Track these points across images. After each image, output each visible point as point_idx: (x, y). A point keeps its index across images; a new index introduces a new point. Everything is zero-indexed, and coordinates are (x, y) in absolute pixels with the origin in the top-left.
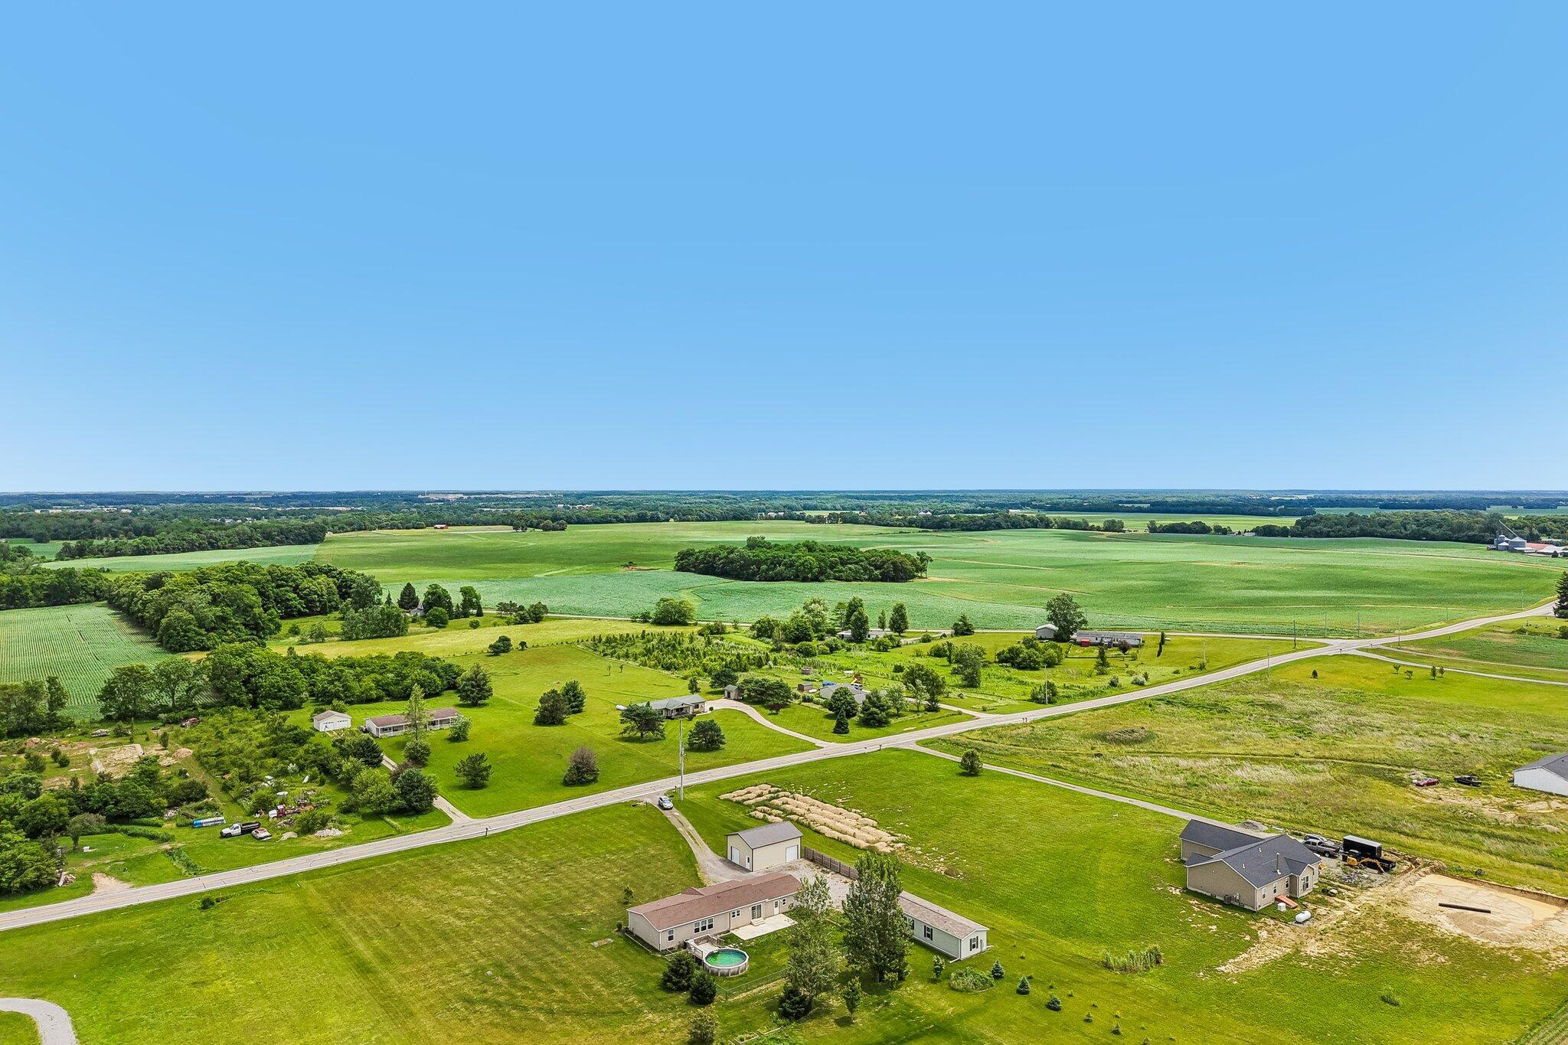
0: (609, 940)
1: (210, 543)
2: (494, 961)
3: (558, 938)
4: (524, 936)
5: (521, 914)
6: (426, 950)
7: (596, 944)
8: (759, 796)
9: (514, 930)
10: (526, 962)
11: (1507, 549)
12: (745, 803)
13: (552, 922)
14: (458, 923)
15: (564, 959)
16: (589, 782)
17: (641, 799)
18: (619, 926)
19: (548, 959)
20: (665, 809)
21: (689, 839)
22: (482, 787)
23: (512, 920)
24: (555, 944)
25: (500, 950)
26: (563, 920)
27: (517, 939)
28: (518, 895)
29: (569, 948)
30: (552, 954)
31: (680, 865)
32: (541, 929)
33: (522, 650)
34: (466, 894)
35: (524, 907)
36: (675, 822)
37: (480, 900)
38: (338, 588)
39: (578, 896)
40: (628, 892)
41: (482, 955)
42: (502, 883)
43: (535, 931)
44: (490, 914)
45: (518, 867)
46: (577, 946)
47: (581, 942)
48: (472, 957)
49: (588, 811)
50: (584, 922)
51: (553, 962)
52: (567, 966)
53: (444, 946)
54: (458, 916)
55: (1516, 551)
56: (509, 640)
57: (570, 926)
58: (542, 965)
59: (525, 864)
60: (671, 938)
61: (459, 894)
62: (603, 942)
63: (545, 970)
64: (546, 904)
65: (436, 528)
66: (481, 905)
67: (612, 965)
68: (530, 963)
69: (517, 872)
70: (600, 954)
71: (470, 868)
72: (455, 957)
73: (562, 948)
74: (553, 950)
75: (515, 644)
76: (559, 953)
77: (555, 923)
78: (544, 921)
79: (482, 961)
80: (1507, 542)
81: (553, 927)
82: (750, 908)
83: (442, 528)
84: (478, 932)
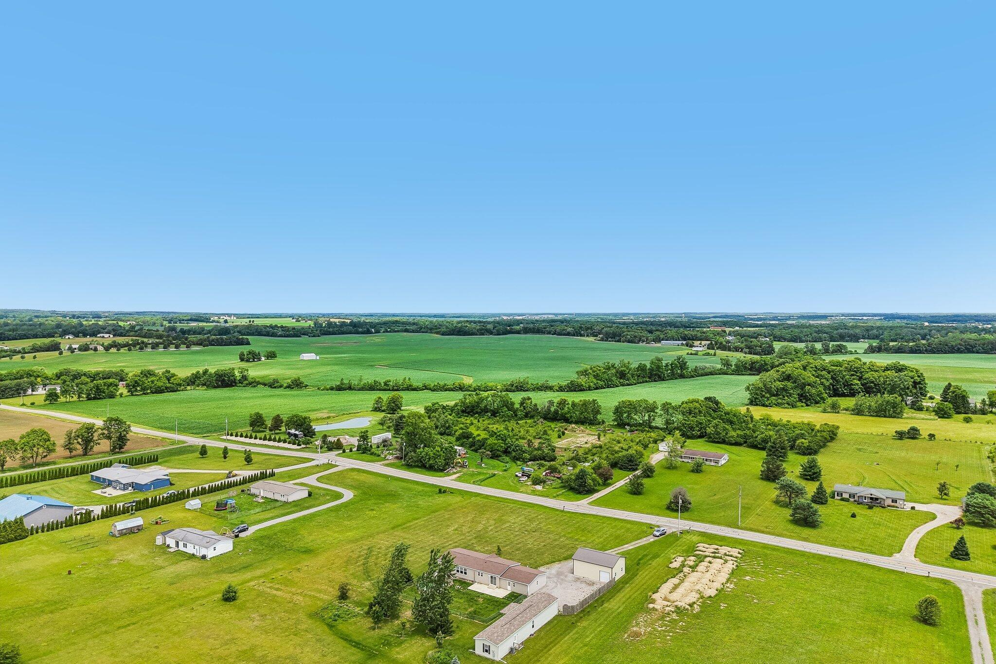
1: (966, 349)
56: (918, 431)
75: (924, 434)
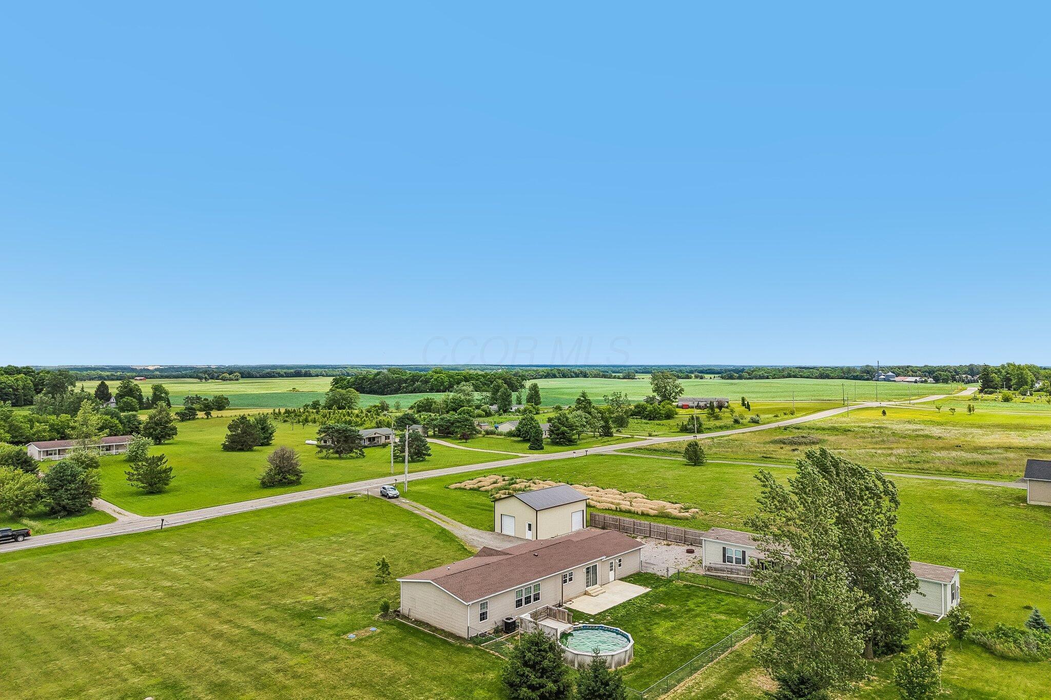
0: (373, 629)
2: (160, 680)
3: (282, 634)
4: (219, 636)
5: (213, 606)
6: (28, 671)
7: (352, 636)
8: (495, 483)
9: (202, 628)
10: (225, 674)
11: (884, 380)
12: (482, 489)
13: (266, 613)
14: (101, 625)
15: (299, 665)
16: (291, 483)
17: (357, 492)
18: (385, 608)
19: (268, 666)
20: (390, 498)
21: (432, 519)
22: (160, 492)
23: (199, 615)
24: (278, 643)
25: (175, 660)
26: (285, 609)
27: (206, 640)
28: (208, 584)
29: (303, 646)
30: (274, 658)
31: (436, 541)
32: (250, 623)
33: (208, 418)
34: (122, 588)
35: (219, 597)
36: (406, 507)
37: (145, 594)
38: (35, 385)
39: (303, 579)
40: (384, 566)
41: (139, 669)
42: (182, 572)
43: (238, 627)
44: (161, 609)
45: (207, 555)
46: (320, 642)
47: (324, 635)
48: (118, 675)
49: (296, 503)
50: (321, 609)
51: (278, 671)
52: (308, 676)
53: (66, 661)
54: (104, 617)
55: (891, 381)
56: (194, 411)
57: (300, 615)
58: (257, 678)
59: (218, 552)
60: (483, 616)
61: (110, 588)
62: (363, 633)
63: (264, 686)
64: (254, 592)
65: (136, 380)
66: (146, 600)
67: (391, 668)
68: (233, 677)
69: (205, 561)
70: (364, 652)
71: (134, 559)
72: (81, 678)
73: (291, 648)
74: (275, 651)
75: (200, 414)
76: (286, 655)
77: (274, 614)
78: (254, 614)
79: (136, 681)
80: (884, 376)
81: (268, 619)
82: (585, 570)
83: (141, 380)
84: (135, 635)
